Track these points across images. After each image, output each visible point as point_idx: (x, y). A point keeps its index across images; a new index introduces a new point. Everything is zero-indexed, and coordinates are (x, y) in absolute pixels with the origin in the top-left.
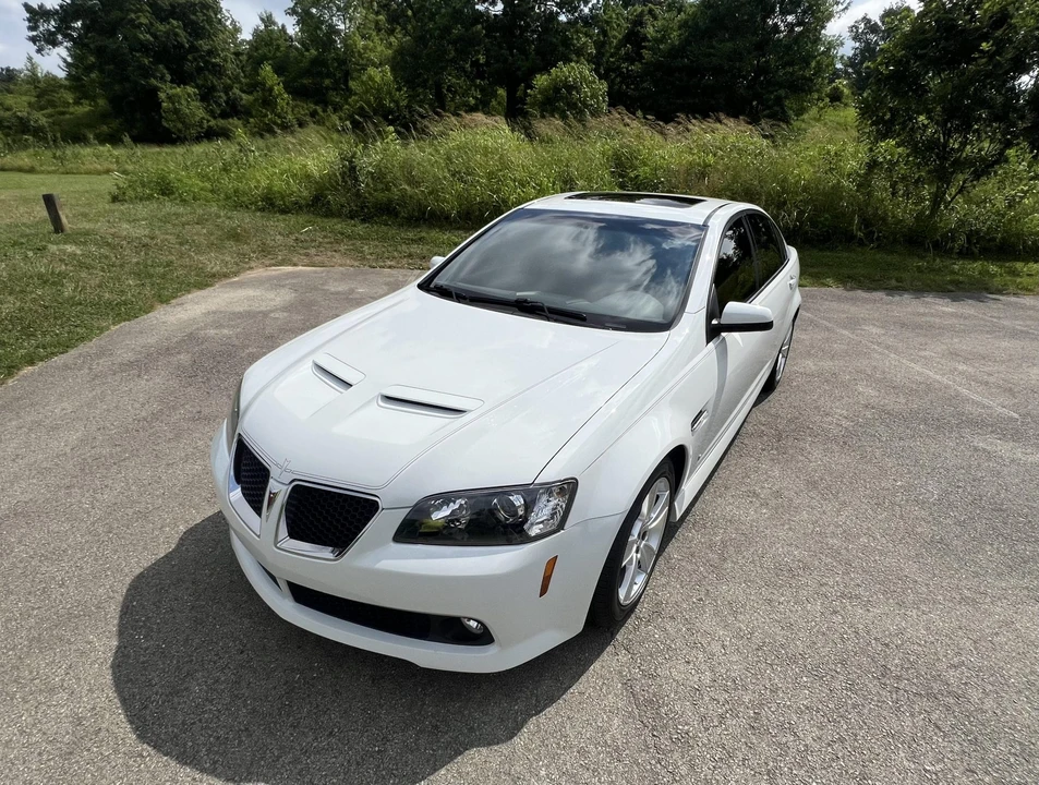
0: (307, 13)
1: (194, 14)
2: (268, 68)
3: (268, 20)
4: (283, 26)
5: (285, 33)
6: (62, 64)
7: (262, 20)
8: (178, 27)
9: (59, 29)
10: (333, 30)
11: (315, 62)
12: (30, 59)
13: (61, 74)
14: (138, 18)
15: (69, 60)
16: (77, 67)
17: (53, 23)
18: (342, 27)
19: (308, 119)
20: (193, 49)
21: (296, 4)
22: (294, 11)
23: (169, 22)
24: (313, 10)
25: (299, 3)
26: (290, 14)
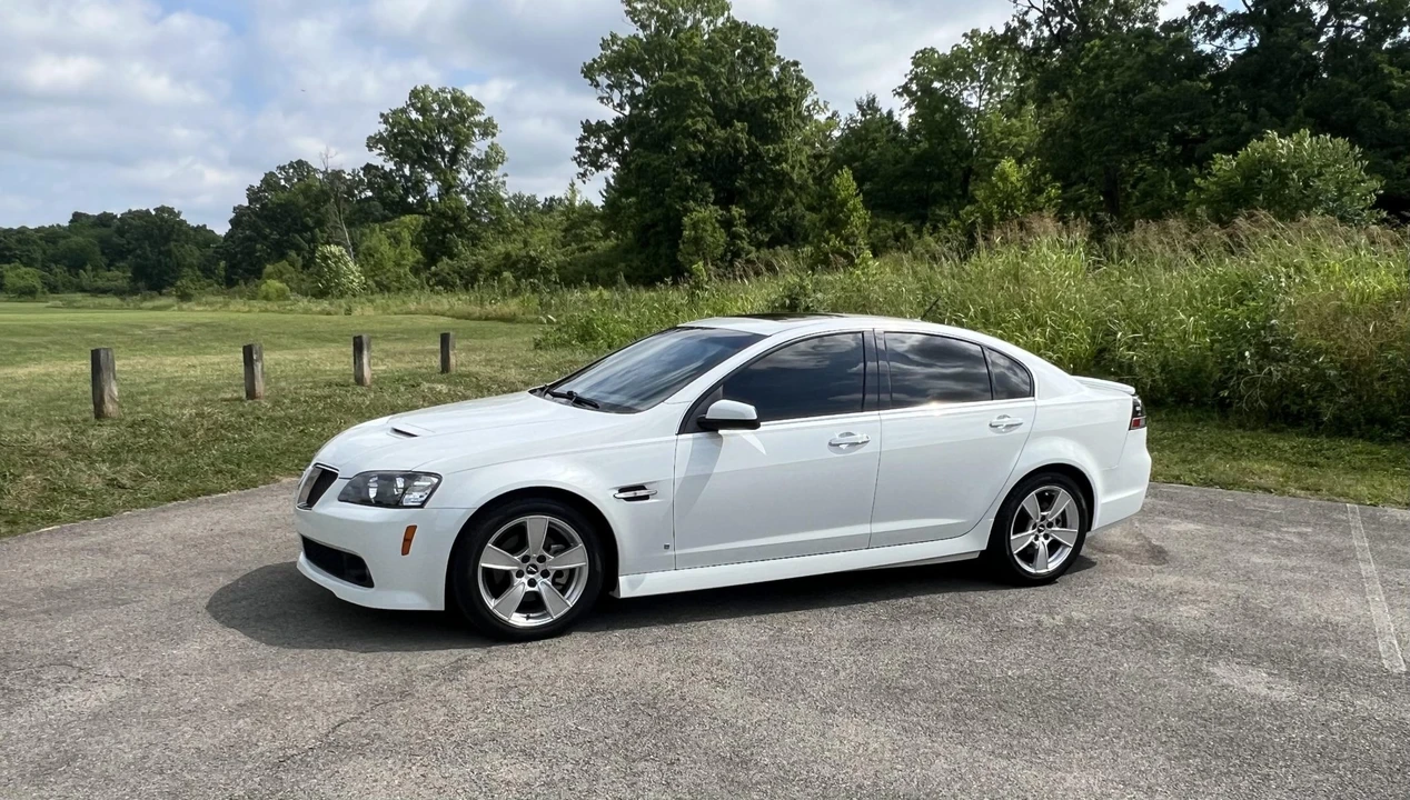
0: (926, 89)
1: (768, 111)
2: (846, 173)
3: (869, 106)
4: (890, 113)
5: (891, 122)
6: (604, 186)
7: (860, 107)
8: (742, 130)
9: (608, 148)
10: (960, 109)
11: (922, 159)
12: (572, 185)
13: (598, 202)
14: (694, 124)
15: (612, 181)
16: (615, 194)
17: (604, 140)
18: (974, 103)
19: (891, 242)
20: (755, 155)
21: (911, 80)
22: (906, 89)
23: (732, 125)
24: (936, 85)
25: (916, 77)
26: (900, 95)
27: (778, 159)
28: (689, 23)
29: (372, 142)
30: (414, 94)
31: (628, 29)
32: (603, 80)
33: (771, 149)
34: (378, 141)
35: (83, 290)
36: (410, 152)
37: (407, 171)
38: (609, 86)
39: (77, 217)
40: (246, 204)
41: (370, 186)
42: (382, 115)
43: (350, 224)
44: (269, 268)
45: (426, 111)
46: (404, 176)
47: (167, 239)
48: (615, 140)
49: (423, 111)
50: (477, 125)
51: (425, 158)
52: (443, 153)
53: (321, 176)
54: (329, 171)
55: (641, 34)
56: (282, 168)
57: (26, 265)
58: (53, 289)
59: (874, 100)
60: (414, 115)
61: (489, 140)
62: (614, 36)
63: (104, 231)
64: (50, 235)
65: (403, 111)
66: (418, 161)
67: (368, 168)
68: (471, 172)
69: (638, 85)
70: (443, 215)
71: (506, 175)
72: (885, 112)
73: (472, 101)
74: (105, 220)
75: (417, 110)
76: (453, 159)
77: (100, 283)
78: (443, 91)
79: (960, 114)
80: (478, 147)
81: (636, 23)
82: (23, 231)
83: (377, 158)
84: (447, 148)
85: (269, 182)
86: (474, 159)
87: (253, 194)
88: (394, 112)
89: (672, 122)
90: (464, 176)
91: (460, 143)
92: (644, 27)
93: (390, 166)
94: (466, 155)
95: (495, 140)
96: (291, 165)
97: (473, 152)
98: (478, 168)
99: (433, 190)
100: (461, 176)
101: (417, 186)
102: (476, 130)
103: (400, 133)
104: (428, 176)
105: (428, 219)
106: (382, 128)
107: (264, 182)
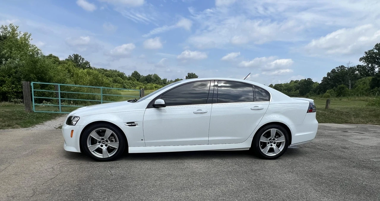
29: (361, 59)
34: (363, 59)
36: (372, 60)
37: (370, 66)
39: (291, 81)
40: (326, 76)
41: (358, 70)
42: (365, 52)
43: (352, 80)
44: (328, 91)
46: (369, 67)
47: (308, 85)
49: (379, 49)
51: (377, 62)
53: (347, 69)
54: (349, 67)
56: (337, 68)
60: (376, 51)
63: (296, 84)
64: (286, 85)
65: (372, 50)
66: (374, 62)
67: (358, 66)
74: (296, 82)
75: (376, 49)
82: (281, 84)
83: (362, 63)
87: (328, 74)
88: (370, 51)
93: (365, 64)
96: (339, 67)
99: (377, 70)
101: (373, 68)
103: (370, 56)
104: (376, 66)
105: (374, 77)
106: (365, 55)
107: (332, 71)
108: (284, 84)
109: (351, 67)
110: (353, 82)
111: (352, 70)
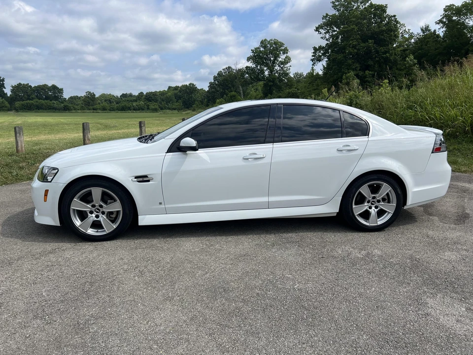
0: (450, 20)
1: (382, 35)
3: (426, 29)
4: (435, 31)
5: (435, 34)
6: (322, 68)
7: (422, 30)
9: (323, 54)
12: (312, 68)
13: (321, 73)
15: (326, 66)
16: (327, 69)
17: (322, 52)
18: (471, 24)
21: (443, 18)
22: (441, 21)
23: (368, 41)
24: (454, 18)
25: (445, 16)
26: (438, 23)
27: (385, 53)
28: (355, 7)
29: (248, 59)
30: (262, 42)
31: (332, 12)
32: (323, 31)
33: (382, 49)
34: (250, 58)
35: (170, 109)
36: (260, 61)
37: (259, 67)
38: (325, 33)
39: (170, 87)
40: (213, 81)
41: (247, 73)
42: (252, 50)
43: (243, 86)
44: (218, 101)
45: (266, 47)
46: (258, 69)
47: (192, 93)
48: (326, 51)
49: (265, 47)
50: (282, 50)
51: (265, 63)
52: (270, 60)
53: (235, 71)
54: (237, 69)
55: (337, 13)
56: (223, 69)
57: (155, 102)
58: (162, 109)
59: (428, 27)
60: (262, 49)
61: (285, 55)
62: (327, 15)
63: (176, 92)
64: (162, 93)
65: (258, 48)
66: (263, 64)
67: (247, 67)
68: (279, 66)
69: (335, 31)
70: (270, 81)
71: (291, 66)
72: (432, 31)
73: (280, 42)
74: (176, 88)
75: (262, 47)
76: (274, 62)
77: (174, 107)
78: (271, 40)
79: (464, 29)
80: (282, 57)
81: (335, 9)
82: (155, 92)
83: (250, 64)
84: (272, 59)
85: (220, 74)
86: (280, 61)
87: (215, 78)
88: (256, 49)
89: (345, 43)
90: (277, 68)
91: (276, 56)
92: (338, 10)
93: (254, 66)
94: (278, 61)
95: (288, 55)
96: (226, 68)
97: (280, 60)
98: (282, 64)
99: (266, 73)
100: (276, 68)
101: (262, 72)
102: (281, 52)
103: (257, 55)
104: (265, 68)
105: (265, 82)
106: (252, 54)
107: (218, 74)
108: (160, 91)
109: (239, 70)
110: (245, 88)
111: (241, 72)
